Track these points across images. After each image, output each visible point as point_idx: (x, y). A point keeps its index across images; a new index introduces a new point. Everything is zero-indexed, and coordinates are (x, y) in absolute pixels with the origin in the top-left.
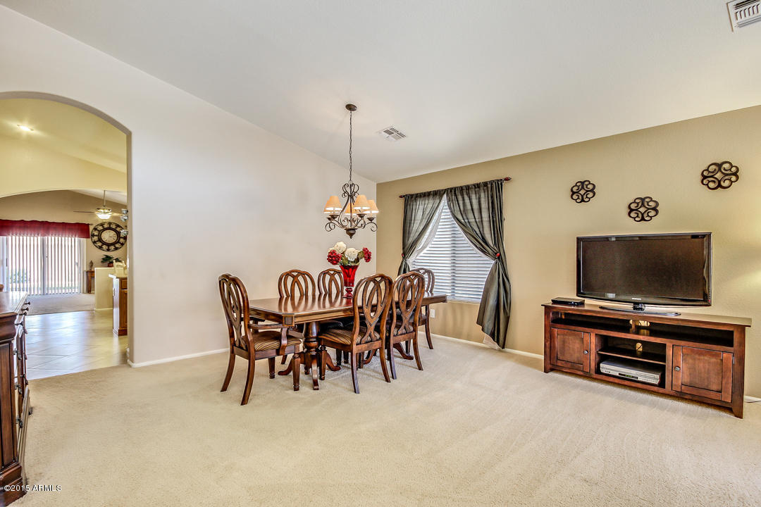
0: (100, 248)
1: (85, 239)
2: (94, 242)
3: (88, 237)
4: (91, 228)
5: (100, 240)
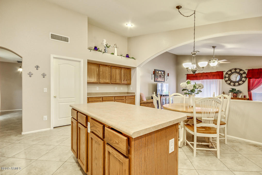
0: (229, 84)
1: (221, 80)
2: (226, 81)
3: (222, 78)
4: (224, 73)
5: (229, 80)
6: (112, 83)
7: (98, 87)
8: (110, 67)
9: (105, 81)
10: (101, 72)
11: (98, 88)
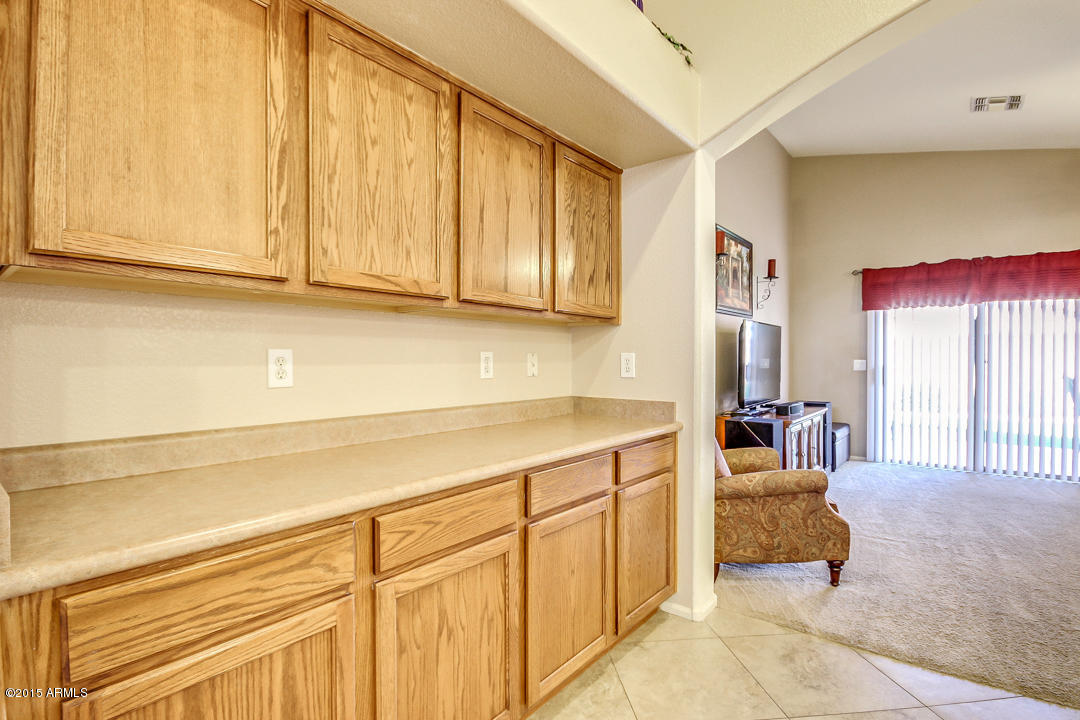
6: (467, 294)
7: (287, 354)
8: (445, 87)
9: (388, 270)
10: (334, 133)
11: (289, 367)
